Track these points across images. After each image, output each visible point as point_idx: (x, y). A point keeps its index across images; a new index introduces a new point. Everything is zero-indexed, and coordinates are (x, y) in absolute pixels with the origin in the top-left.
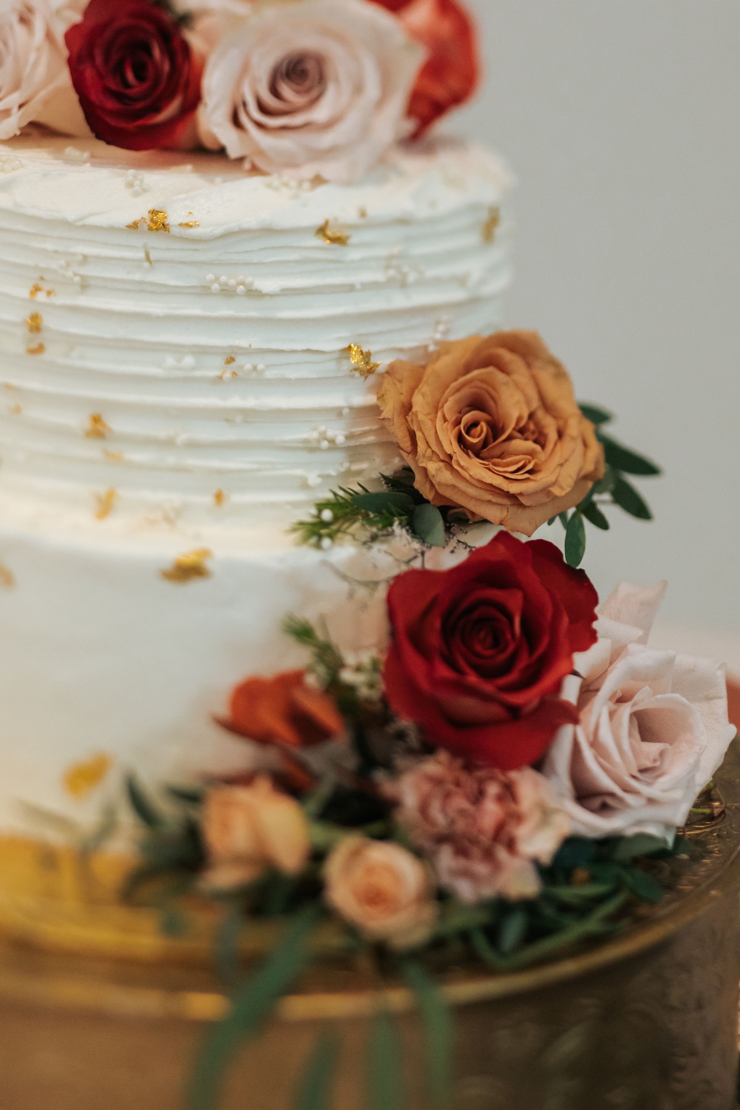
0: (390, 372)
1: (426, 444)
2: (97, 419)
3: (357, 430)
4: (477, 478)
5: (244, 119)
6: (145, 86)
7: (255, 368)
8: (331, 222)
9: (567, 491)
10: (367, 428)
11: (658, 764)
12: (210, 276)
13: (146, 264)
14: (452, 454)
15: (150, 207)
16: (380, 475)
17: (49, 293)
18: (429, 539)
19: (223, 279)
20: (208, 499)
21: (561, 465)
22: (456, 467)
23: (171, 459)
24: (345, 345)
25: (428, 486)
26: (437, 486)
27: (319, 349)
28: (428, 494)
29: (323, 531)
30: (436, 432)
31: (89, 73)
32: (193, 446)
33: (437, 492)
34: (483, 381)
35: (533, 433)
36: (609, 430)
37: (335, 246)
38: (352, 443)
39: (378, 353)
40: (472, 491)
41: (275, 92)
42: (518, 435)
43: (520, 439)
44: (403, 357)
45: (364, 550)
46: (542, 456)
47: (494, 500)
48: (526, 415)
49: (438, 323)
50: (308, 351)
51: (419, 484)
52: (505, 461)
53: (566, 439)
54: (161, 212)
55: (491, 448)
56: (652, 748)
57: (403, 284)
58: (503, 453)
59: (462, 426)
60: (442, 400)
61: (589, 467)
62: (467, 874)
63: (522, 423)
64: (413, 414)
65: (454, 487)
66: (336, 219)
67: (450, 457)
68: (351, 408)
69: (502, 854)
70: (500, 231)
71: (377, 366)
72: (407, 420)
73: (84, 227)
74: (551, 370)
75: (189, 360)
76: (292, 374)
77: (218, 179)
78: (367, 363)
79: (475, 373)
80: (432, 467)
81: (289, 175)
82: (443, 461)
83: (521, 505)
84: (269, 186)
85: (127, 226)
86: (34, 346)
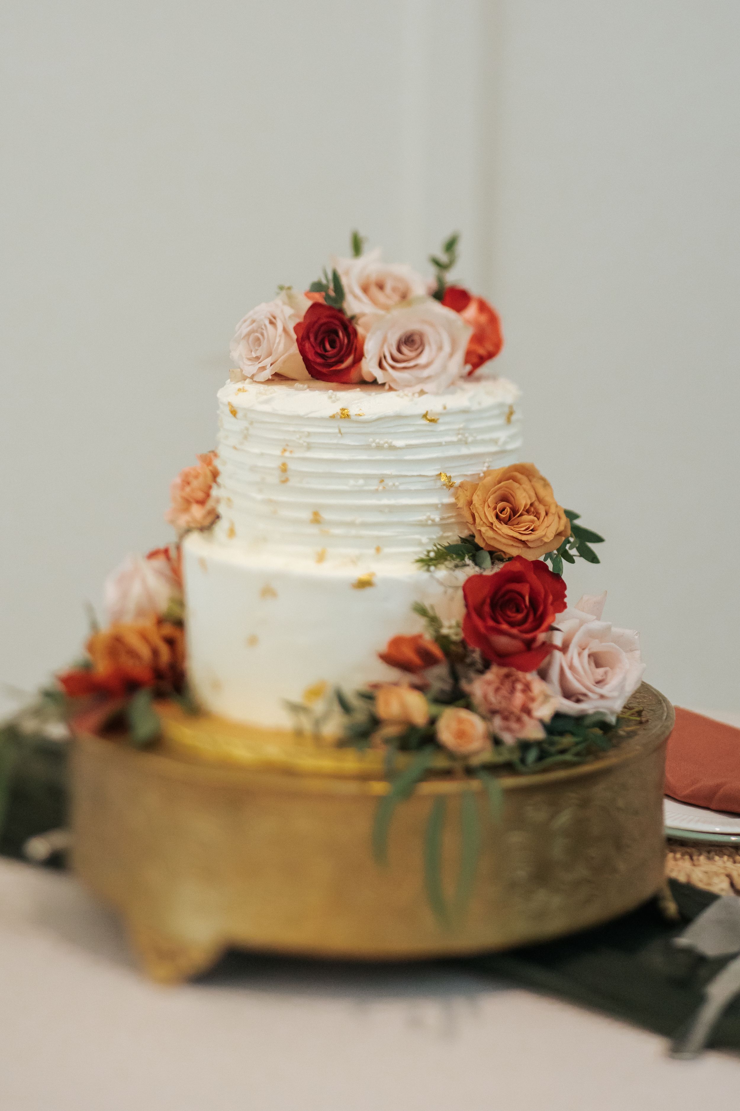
0: (461, 486)
1: (480, 519)
2: (316, 514)
3: (446, 515)
4: (505, 534)
5: (384, 364)
6: (335, 351)
7: (394, 485)
8: (429, 412)
9: (551, 539)
10: (450, 515)
11: (604, 677)
12: (371, 440)
13: (339, 435)
14: (493, 522)
15: (341, 407)
16: (459, 538)
17: (291, 452)
18: (484, 566)
19: (377, 440)
20: (372, 551)
21: (548, 527)
22: (495, 528)
23: (353, 532)
24: (439, 473)
25: (482, 540)
26: (486, 540)
27: (425, 474)
28: (482, 544)
29: (430, 563)
30: (485, 513)
31: (307, 345)
32: (365, 525)
33: (487, 543)
34: (507, 487)
35: (533, 513)
36: (577, 522)
37: (431, 423)
38: (444, 522)
39: (455, 477)
40: (503, 540)
41: (399, 350)
42: (525, 513)
43: (527, 515)
44: (468, 479)
45: (451, 572)
46: (537, 523)
47: (515, 544)
48: (529, 504)
49: (484, 463)
50: (420, 476)
51: (478, 540)
52: (519, 526)
53: (549, 514)
54: (346, 409)
55: (513, 520)
56: (601, 671)
57: (466, 443)
58: (518, 523)
59: (497, 510)
60: (487, 497)
61: (562, 528)
62: (508, 729)
63: (527, 508)
64: (473, 505)
65: (494, 539)
66: (431, 411)
67: (492, 524)
68: (443, 505)
69: (525, 718)
70: (514, 418)
71: (455, 483)
72: (470, 509)
73: (308, 418)
74: (542, 482)
75: (361, 482)
76: (413, 487)
77: (373, 394)
78: (449, 482)
79: (502, 484)
80: (483, 529)
81: (408, 391)
82: (489, 526)
83: (529, 547)
84: (398, 396)
85: (330, 417)
86: (283, 479)
